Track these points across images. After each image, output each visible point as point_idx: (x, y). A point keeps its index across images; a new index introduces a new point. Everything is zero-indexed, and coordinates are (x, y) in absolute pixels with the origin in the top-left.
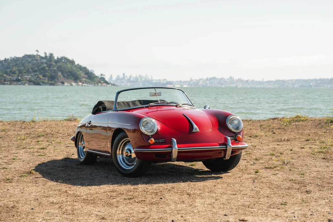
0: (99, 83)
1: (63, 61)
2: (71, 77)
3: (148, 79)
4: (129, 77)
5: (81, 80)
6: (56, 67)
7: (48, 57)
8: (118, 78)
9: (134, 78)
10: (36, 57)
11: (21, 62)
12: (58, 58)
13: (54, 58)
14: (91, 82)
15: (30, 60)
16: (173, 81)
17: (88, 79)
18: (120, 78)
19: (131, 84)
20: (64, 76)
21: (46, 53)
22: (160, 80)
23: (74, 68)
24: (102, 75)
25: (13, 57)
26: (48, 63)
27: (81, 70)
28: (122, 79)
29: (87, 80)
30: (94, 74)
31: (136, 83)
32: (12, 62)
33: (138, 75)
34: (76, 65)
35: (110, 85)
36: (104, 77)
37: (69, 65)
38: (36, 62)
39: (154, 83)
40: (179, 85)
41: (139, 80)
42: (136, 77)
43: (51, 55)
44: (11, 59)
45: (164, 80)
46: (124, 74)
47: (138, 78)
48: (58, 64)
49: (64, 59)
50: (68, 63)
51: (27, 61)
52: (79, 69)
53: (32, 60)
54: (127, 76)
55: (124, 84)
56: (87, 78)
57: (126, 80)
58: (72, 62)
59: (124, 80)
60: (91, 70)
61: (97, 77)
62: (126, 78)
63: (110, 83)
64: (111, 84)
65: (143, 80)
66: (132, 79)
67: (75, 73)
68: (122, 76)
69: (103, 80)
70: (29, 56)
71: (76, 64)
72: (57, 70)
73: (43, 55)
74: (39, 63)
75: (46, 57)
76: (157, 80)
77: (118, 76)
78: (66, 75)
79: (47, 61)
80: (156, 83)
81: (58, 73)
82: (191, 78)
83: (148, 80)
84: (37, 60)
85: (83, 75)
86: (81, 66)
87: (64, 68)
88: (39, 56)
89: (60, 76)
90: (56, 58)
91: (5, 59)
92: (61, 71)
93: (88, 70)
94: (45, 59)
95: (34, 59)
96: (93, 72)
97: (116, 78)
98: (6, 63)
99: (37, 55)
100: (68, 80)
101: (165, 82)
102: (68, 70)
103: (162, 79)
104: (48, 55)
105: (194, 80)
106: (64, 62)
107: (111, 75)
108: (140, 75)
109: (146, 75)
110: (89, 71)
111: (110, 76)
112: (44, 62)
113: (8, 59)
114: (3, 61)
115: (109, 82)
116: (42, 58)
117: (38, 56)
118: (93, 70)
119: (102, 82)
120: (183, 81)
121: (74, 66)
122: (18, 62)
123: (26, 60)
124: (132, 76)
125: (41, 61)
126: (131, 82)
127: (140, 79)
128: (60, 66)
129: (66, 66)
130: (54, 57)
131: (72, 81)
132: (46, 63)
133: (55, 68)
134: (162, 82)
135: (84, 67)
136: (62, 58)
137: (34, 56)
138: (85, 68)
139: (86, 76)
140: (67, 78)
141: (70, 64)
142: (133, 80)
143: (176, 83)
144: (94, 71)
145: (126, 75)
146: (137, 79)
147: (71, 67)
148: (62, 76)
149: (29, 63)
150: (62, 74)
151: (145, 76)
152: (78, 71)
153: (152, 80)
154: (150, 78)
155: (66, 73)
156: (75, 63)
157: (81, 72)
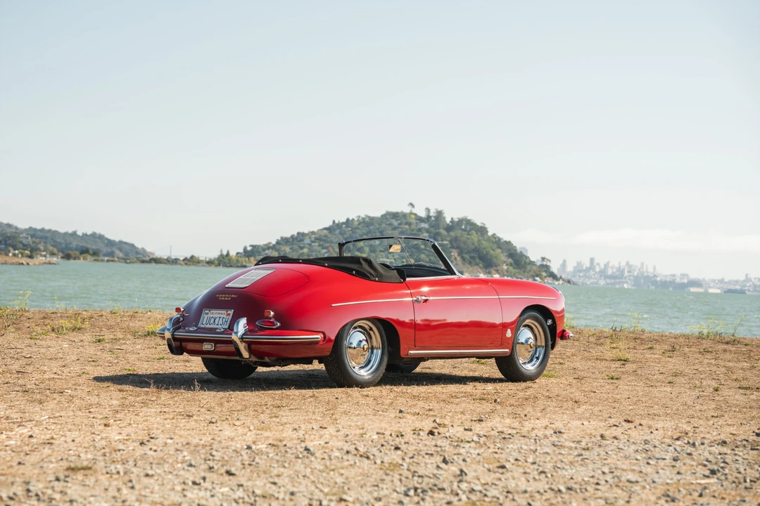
0: (537, 276)
1: (463, 227)
2: (477, 260)
3: (647, 272)
4: (602, 267)
5: (499, 268)
6: (448, 239)
7: (433, 219)
8: (579, 269)
9: (615, 270)
10: (408, 216)
11: (378, 226)
12: (452, 221)
13: (445, 221)
14: (519, 273)
15: (396, 223)
16: (704, 279)
17: (514, 268)
18: (584, 268)
19: (608, 281)
20: (463, 259)
21: (428, 210)
22: (674, 276)
23: (485, 244)
24: (543, 259)
25: (363, 216)
26: (432, 230)
27: (499, 248)
28: (588, 270)
29: (511, 268)
30: (527, 257)
31: (617, 280)
32: (360, 226)
33: (623, 264)
34: (489, 238)
35: (561, 282)
36: (548, 264)
37: (475, 237)
38: (407, 227)
39: (660, 281)
40: (718, 288)
41: (626, 274)
42: (620, 267)
43: (440, 214)
44: (358, 220)
45: (683, 275)
46: (592, 260)
47: (624, 270)
48: (452, 234)
49: (464, 222)
50: (473, 232)
51: (390, 224)
52: (495, 246)
53: (399, 224)
54: (598, 264)
55: (592, 281)
56: (511, 265)
57: (596, 273)
58: (482, 230)
59: (592, 273)
60: (520, 248)
61: (532, 263)
62: (597, 269)
63: (561, 278)
64: (563, 280)
65: (636, 274)
66: (610, 272)
67: (487, 253)
68: (587, 264)
69: (546, 272)
70: (395, 215)
71: (490, 234)
72: (449, 246)
73: (423, 214)
74: (413, 230)
75: (429, 217)
76: (666, 276)
77: (579, 263)
78: (467, 256)
79: (431, 226)
80: (666, 281)
81: (451, 252)
82: (747, 275)
83: (645, 274)
84: (409, 224)
85: (503, 257)
86: (500, 239)
87: (465, 243)
88: (416, 214)
89: (456, 259)
90: (448, 220)
91: (348, 220)
92: (457, 248)
93: (515, 247)
94: (426, 223)
95: (404, 221)
96: (524, 253)
97: (574, 268)
98: (350, 229)
99: (411, 213)
100: (471, 269)
101: (686, 281)
102: (473, 247)
103: (678, 273)
104: (432, 214)
105: (755, 279)
106: (464, 230)
107: (565, 261)
108: (628, 263)
109: (642, 264)
110: (516, 250)
111: (561, 262)
112: (425, 228)
113: (353, 219)
114: (343, 223)
115: (559, 276)
116: (421, 220)
117: (413, 216)
118: (524, 249)
119: (544, 274)
120: (726, 280)
121: (486, 237)
122: (372, 227)
123: (388, 223)
124: (611, 265)
125: (419, 227)
126: (607, 277)
127: (629, 272)
128: (456, 239)
129: (468, 239)
130: (444, 218)
131: (480, 270)
132: (427, 231)
133: (445, 242)
134: (678, 280)
135: (505, 241)
136: (461, 221)
137: (405, 215)
138: (508, 243)
139: (510, 260)
140: (470, 263)
141: (477, 234)
142: (613, 273)
143: (712, 285)
144: (527, 251)
145: (596, 262)
146: (623, 272)
147: (479, 241)
148: (458, 259)
149: (395, 228)
150: (459, 255)
151: (639, 266)
152: (493, 250)
153: (655, 276)
154: (651, 270)
155: (469, 253)
156: (487, 232)
157: (499, 251)
